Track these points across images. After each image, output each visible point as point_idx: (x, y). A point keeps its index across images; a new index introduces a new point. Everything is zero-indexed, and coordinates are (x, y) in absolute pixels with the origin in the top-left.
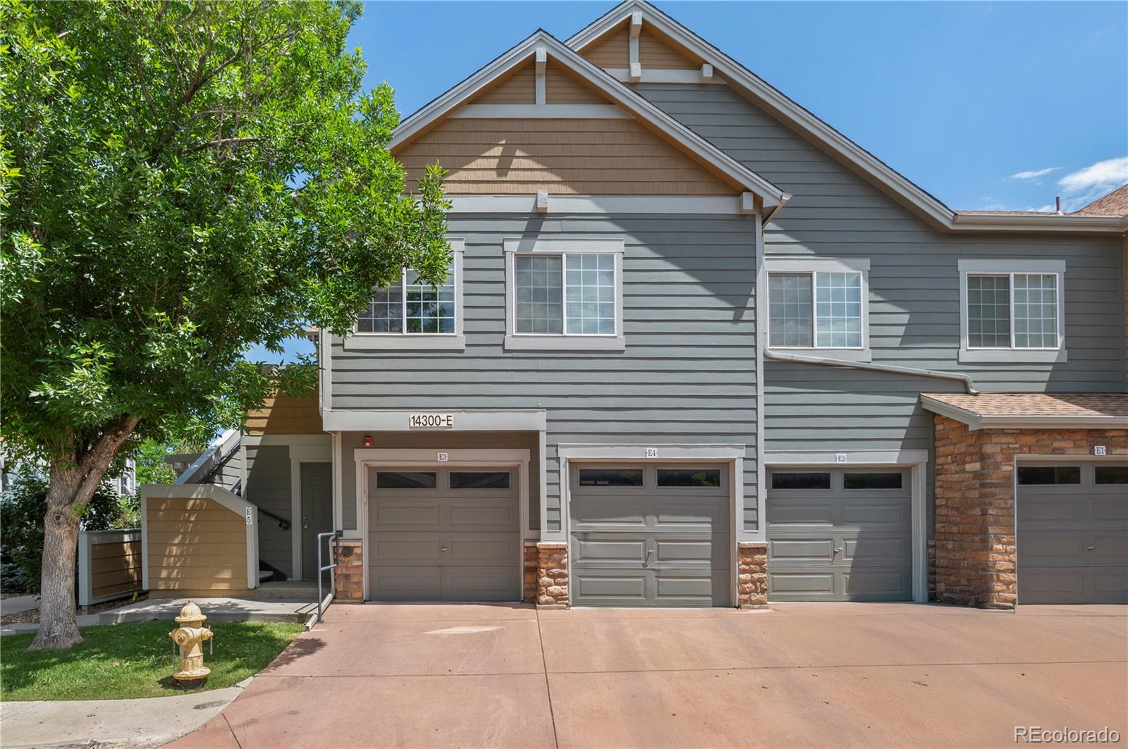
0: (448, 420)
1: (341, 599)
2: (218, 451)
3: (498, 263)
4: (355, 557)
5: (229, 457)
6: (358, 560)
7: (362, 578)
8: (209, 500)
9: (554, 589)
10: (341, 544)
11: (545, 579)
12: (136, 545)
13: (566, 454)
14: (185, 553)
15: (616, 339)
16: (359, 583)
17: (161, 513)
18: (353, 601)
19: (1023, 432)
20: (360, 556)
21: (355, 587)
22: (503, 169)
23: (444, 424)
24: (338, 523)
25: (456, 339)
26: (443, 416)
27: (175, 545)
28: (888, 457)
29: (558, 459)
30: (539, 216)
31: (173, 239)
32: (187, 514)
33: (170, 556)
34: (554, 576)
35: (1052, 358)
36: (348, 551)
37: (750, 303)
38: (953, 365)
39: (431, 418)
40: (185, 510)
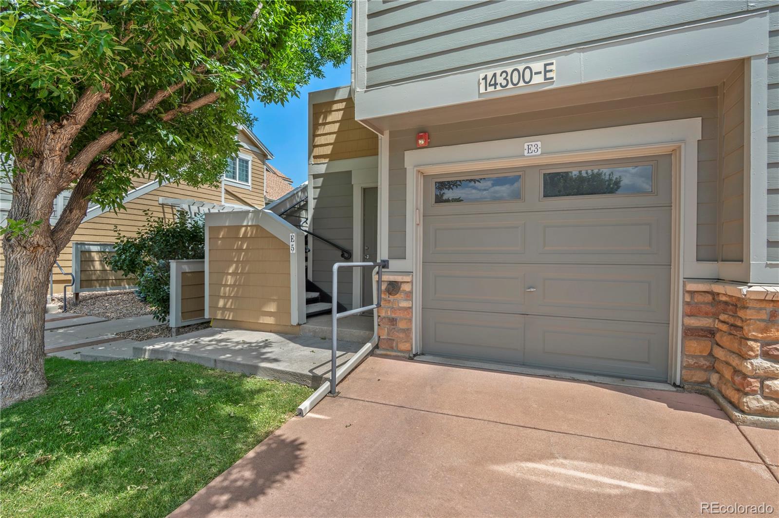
0: (546, 72)
1: (384, 349)
4: (403, 295)
6: (406, 300)
7: (411, 324)
8: (258, 227)
10: (386, 278)
14: (237, 284)
16: (408, 331)
17: (220, 242)
18: (399, 354)
20: (409, 295)
21: (402, 335)
23: (538, 79)
24: (383, 253)
26: (538, 66)
27: (230, 274)
32: (240, 242)
33: (226, 285)
36: (394, 287)
39: (516, 73)
40: (238, 238)
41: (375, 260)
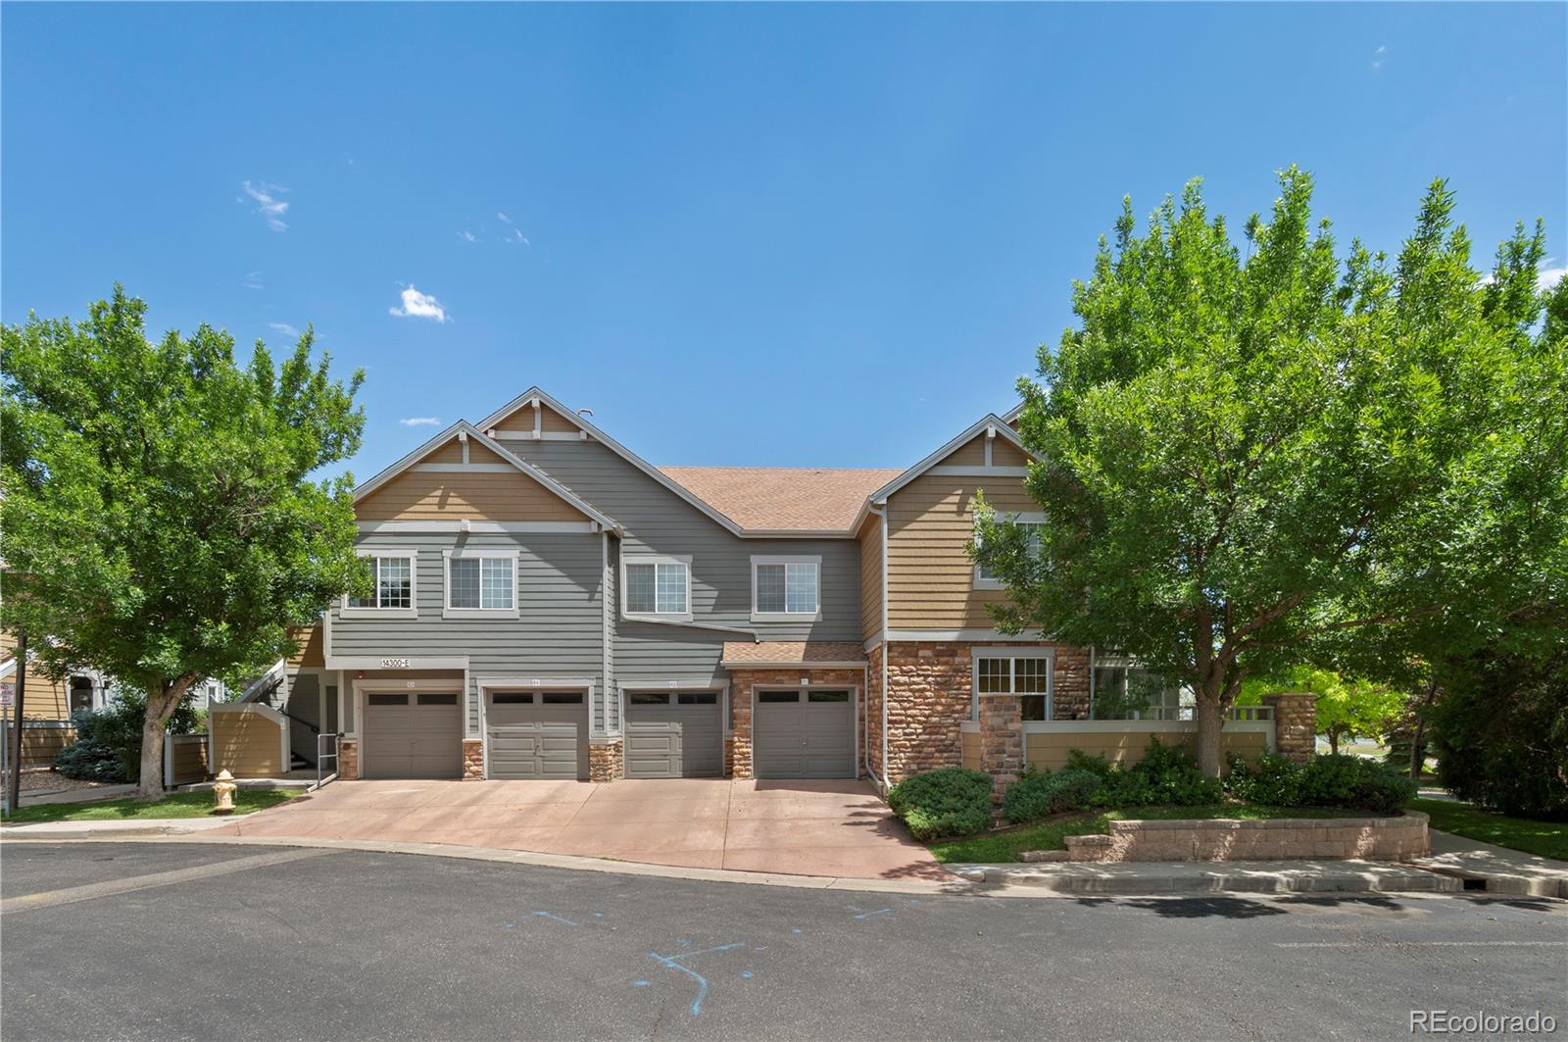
0: (406, 663)
1: (343, 776)
2: (272, 676)
3: (439, 564)
4: (352, 750)
5: (279, 683)
6: (354, 752)
7: (357, 763)
8: (255, 714)
9: (474, 768)
10: (342, 741)
11: (468, 762)
12: (206, 745)
13: (481, 684)
14: (239, 749)
15: (514, 612)
16: (355, 768)
17: (223, 722)
18: (351, 778)
19: (757, 671)
20: (355, 750)
21: (352, 769)
22: (442, 504)
23: (403, 665)
24: (341, 728)
25: (412, 611)
26: (403, 660)
27: (232, 743)
28: (704, 683)
29: (476, 687)
30: (466, 534)
31: (216, 578)
32: (240, 723)
33: (229, 751)
34: (473, 760)
35: (813, 619)
36: (347, 746)
37: (599, 589)
38: (747, 624)
39: (395, 661)
40: (239, 721)
41: (336, 732)
